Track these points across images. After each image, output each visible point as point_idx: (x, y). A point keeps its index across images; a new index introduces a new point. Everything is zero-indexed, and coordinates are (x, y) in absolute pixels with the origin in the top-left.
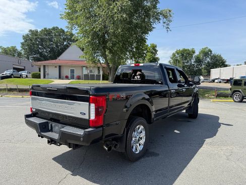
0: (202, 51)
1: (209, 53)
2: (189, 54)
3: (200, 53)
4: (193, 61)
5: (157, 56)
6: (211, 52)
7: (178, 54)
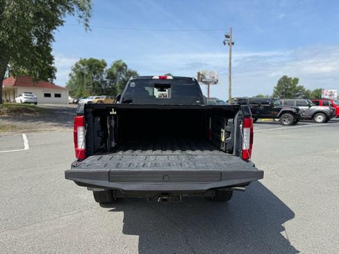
0: (114, 64)
1: (124, 67)
2: (99, 66)
3: (112, 67)
4: (104, 76)
5: (53, 65)
6: (126, 66)
7: (83, 65)
